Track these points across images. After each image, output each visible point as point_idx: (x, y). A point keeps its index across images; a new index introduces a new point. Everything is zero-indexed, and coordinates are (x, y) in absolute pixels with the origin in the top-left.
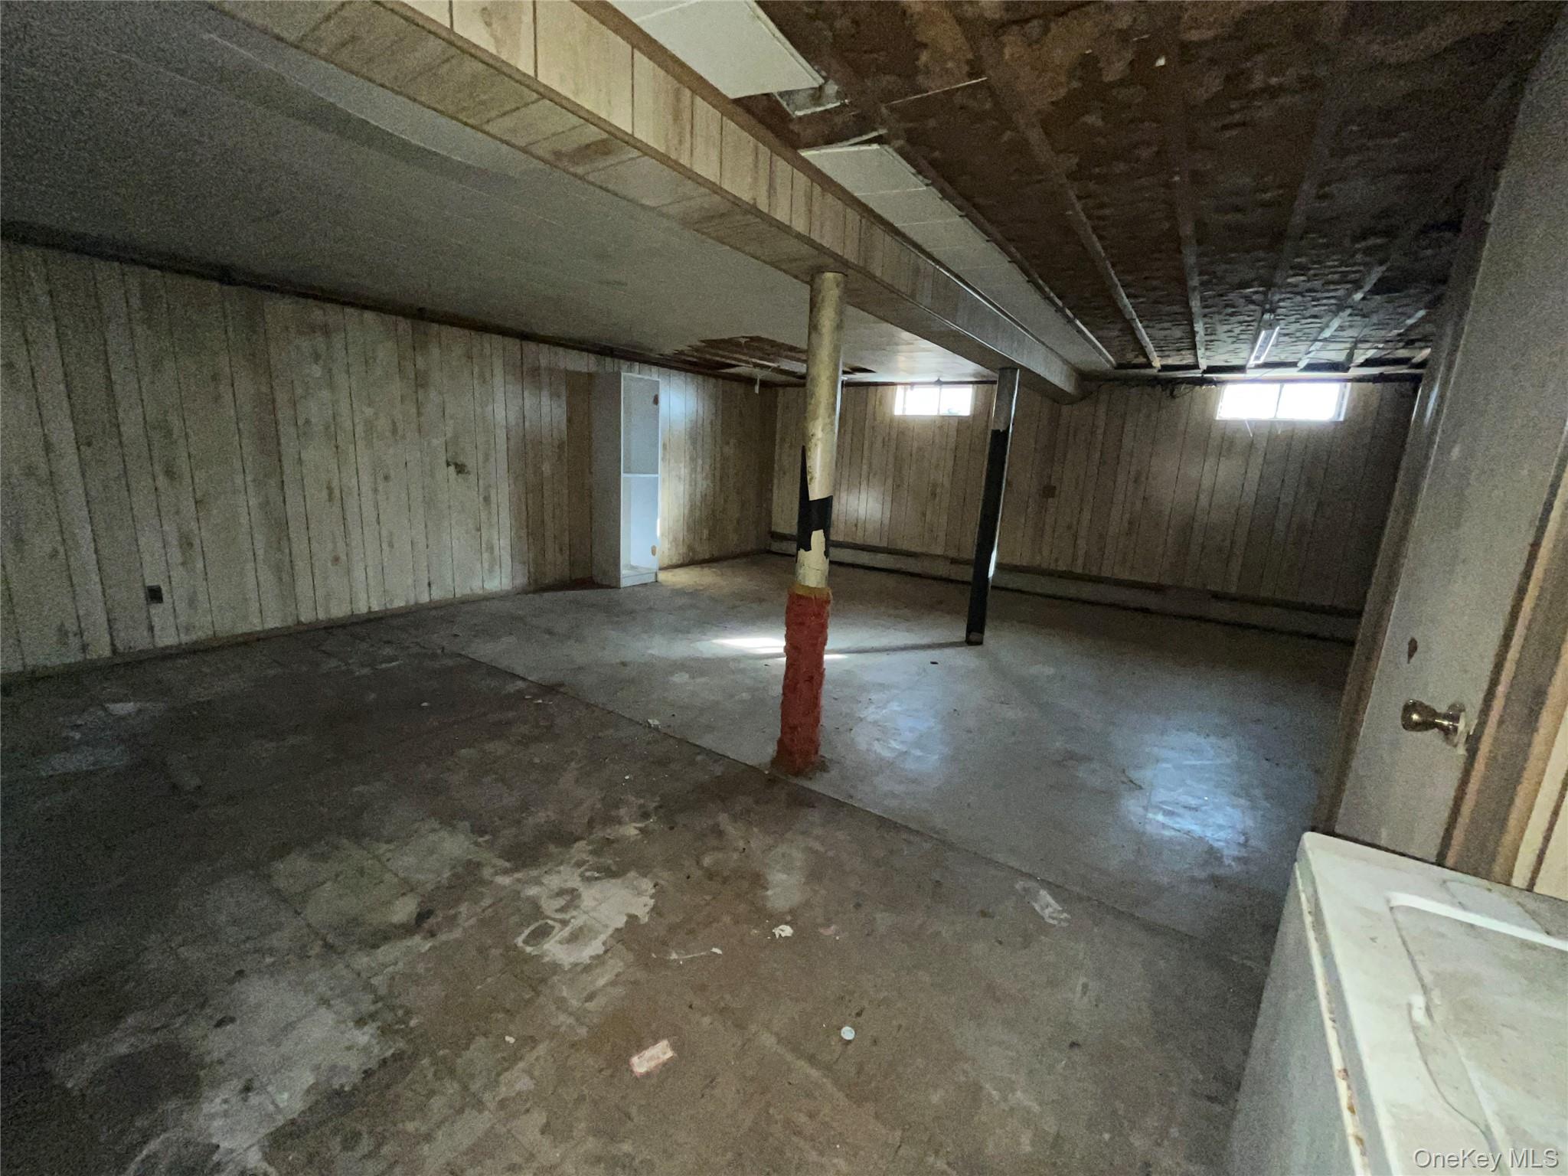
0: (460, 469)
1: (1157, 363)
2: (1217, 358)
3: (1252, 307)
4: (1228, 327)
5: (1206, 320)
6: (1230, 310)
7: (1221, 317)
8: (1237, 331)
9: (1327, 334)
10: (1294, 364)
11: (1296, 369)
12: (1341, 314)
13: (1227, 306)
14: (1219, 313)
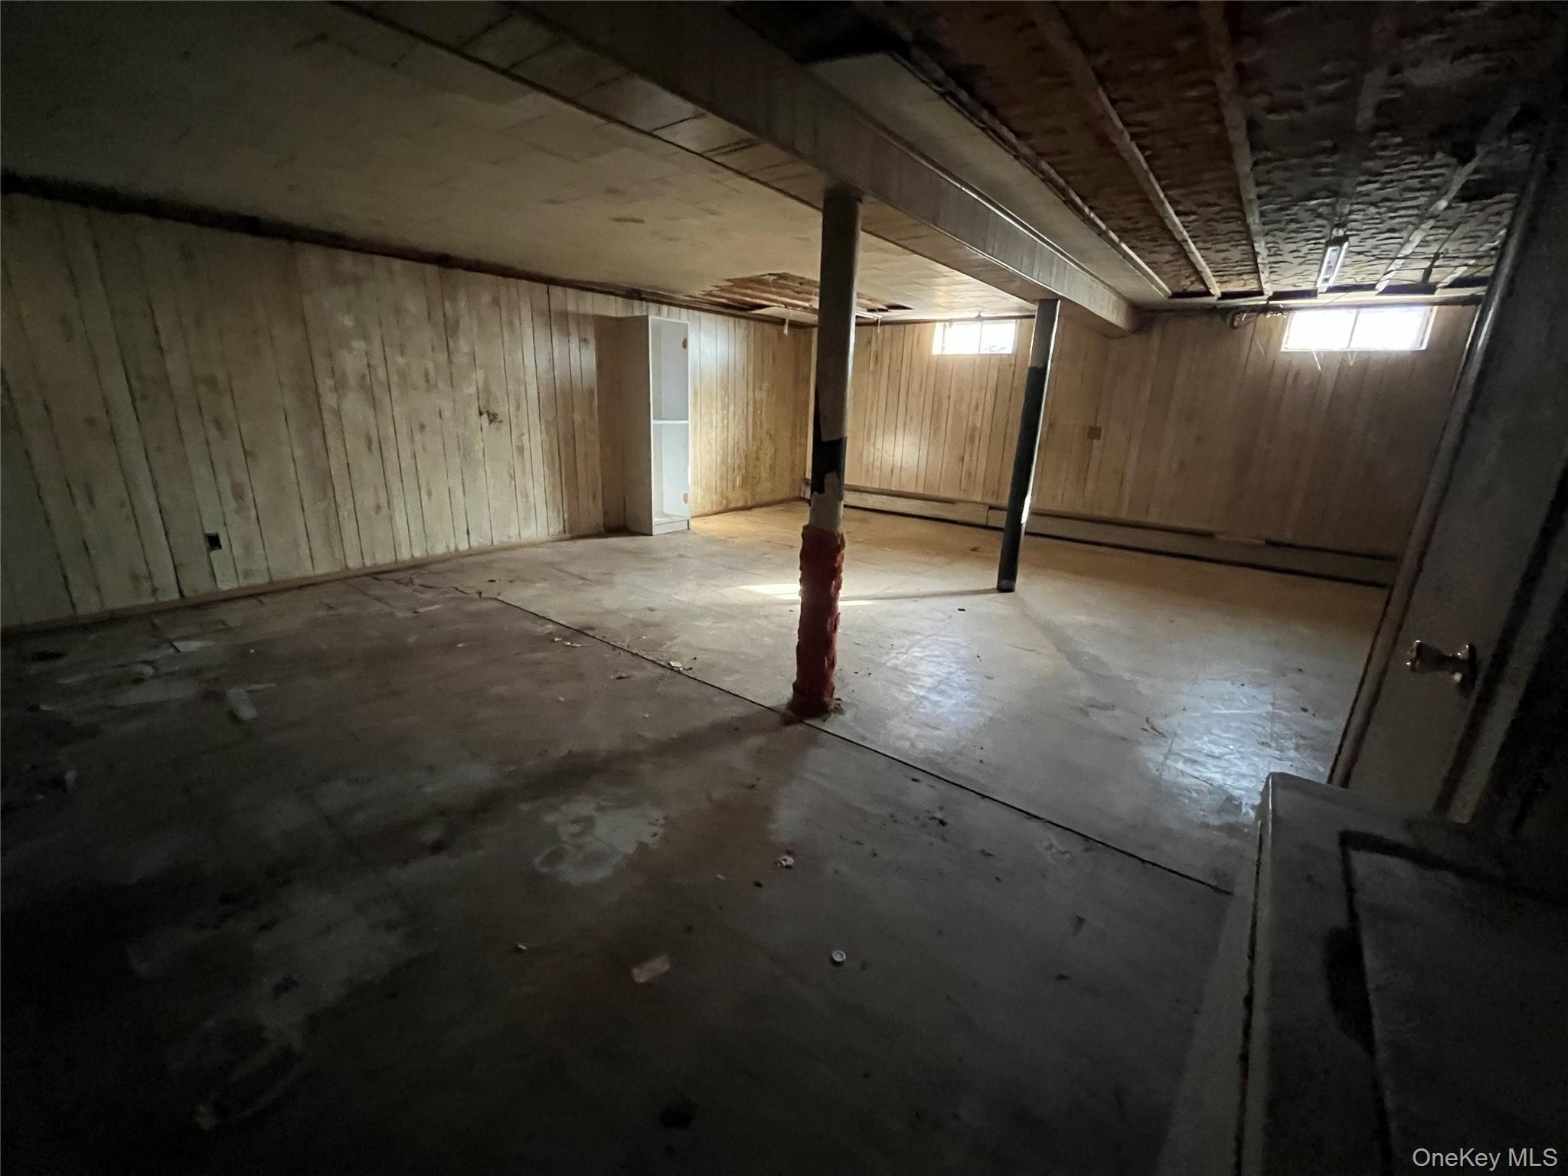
0: (493, 418)
1: (1217, 290)
2: (1284, 282)
3: (1320, 222)
4: (1293, 247)
5: (1270, 238)
6: (1293, 226)
7: (1284, 235)
8: (1305, 250)
9: (1408, 250)
10: (1372, 287)
11: (1374, 293)
12: (1423, 226)
13: (1292, 221)
14: (1282, 230)
